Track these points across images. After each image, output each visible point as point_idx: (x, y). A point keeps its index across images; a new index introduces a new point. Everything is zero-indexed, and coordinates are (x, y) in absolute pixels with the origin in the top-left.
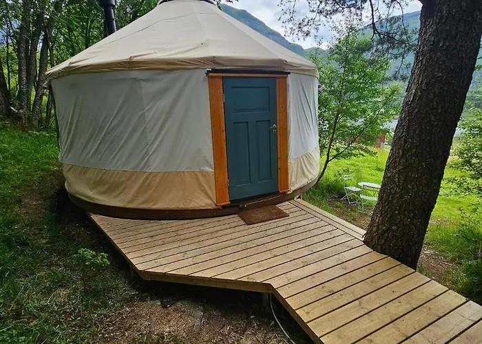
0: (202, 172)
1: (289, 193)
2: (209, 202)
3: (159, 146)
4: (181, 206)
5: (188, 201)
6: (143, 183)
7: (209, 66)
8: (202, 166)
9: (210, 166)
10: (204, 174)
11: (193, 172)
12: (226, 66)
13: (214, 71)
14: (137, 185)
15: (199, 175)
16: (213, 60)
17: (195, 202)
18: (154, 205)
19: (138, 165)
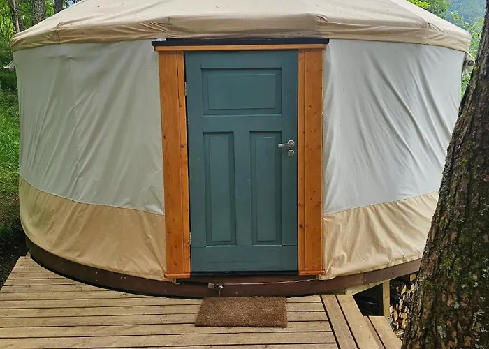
0: (147, 212)
1: (324, 278)
2: (157, 267)
3: (91, 160)
4: (114, 266)
5: (123, 259)
7: (161, 34)
8: (148, 203)
9: (159, 203)
10: (151, 216)
11: (136, 211)
12: (193, 33)
13: (170, 41)
15: (142, 214)
16: (167, 23)
17: (135, 263)
18: (79, 256)
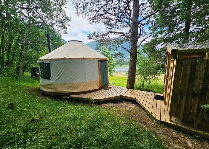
2: (98, 87)
3: (88, 76)
4: (93, 89)
6: (85, 85)
7: (98, 60)
8: (96, 79)
9: (98, 79)
10: (97, 81)
14: (83, 86)
15: (96, 82)
16: (99, 58)
18: (86, 89)
19: (83, 81)
